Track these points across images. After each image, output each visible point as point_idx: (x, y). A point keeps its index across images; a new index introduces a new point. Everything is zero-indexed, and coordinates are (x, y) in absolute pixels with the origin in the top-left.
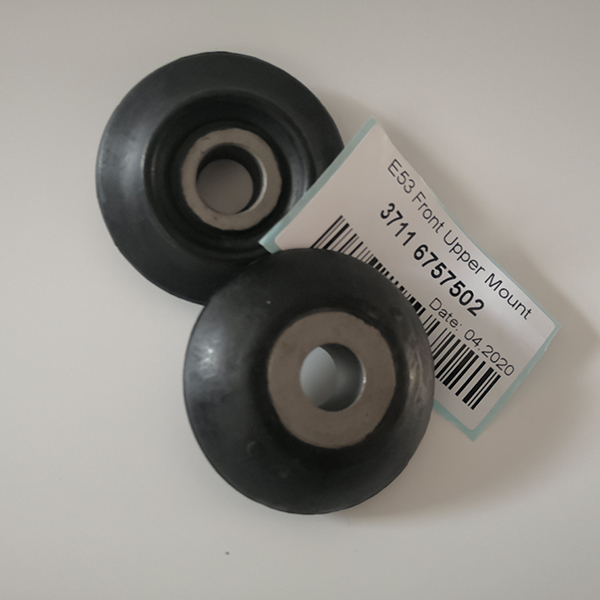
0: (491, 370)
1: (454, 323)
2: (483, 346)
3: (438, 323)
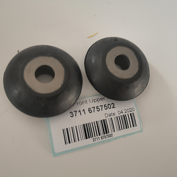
0: (131, 114)
1: (114, 114)
2: (124, 112)
3: (111, 118)
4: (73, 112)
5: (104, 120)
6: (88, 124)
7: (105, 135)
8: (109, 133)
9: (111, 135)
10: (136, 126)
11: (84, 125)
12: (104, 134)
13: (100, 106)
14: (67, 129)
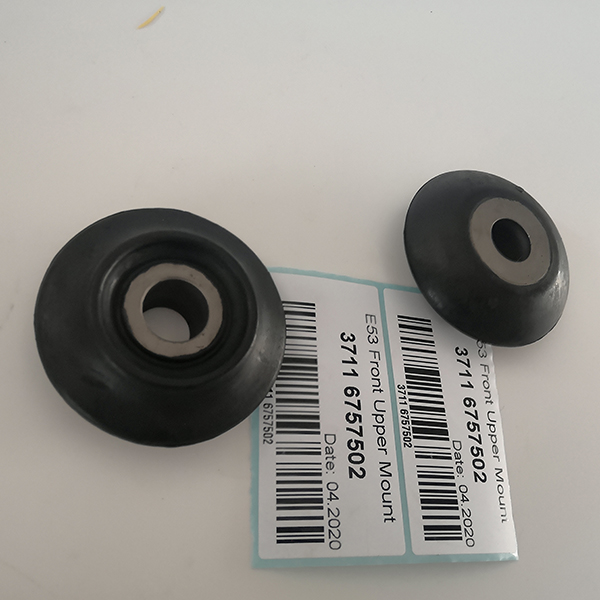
0: (321, 529)
1: (330, 466)
2: (333, 505)
3: (319, 453)
4: (354, 343)
5: (317, 425)
6: (316, 375)
7: (275, 417)
8: (278, 432)
9: (268, 440)
10: (279, 542)
11: (315, 361)
12: (278, 417)
13: (361, 427)
14: (313, 315)
